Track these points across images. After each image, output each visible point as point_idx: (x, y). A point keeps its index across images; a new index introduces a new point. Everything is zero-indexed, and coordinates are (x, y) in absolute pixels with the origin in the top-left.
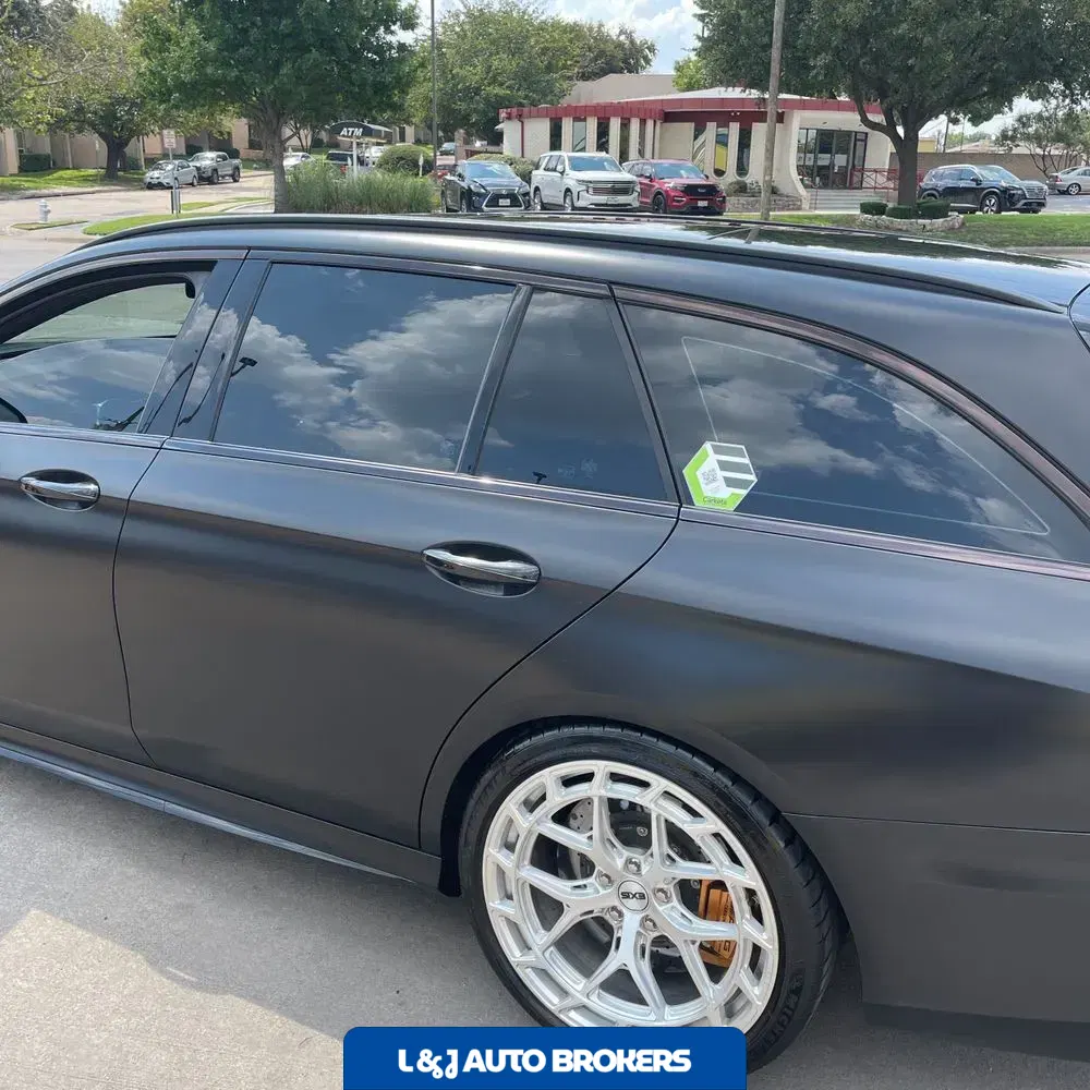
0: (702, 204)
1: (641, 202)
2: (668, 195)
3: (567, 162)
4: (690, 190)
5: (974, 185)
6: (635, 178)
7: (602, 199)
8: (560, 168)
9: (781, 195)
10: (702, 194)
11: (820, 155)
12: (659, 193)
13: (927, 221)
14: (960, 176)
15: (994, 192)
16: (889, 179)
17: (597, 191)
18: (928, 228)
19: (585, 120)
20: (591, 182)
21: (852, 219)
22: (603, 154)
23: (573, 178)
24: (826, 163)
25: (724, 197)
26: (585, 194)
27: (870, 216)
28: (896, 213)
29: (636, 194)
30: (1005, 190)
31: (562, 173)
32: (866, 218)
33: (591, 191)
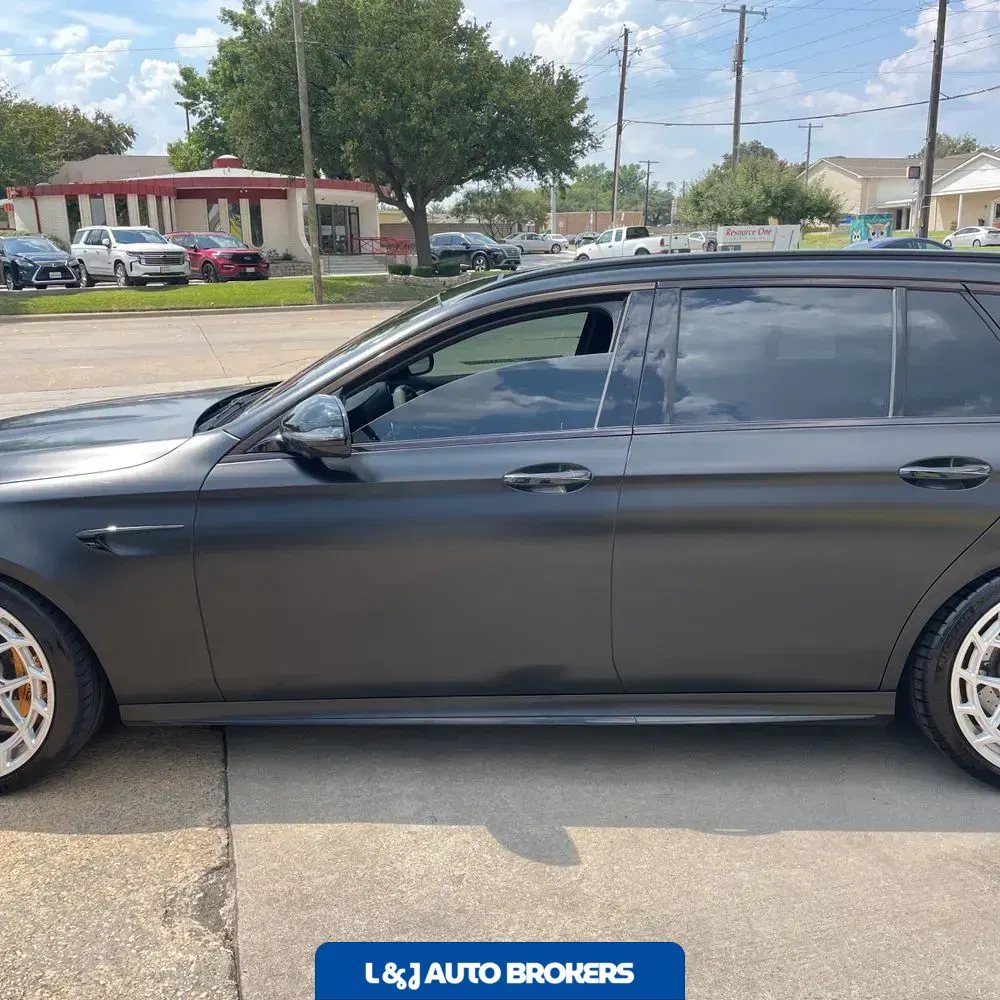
0: (250, 270)
1: (193, 271)
2: (217, 264)
3: (111, 235)
4: (237, 258)
5: (464, 248)
6: (184, 249)
7: (156, 269)
8: (105, 241)
9: (296, 262)
10: (249, 262)
11: (323, 227)
12: (207, 262)
13: (446, 279)
14: (453, 240)
15: (481, 254)
16: (382, 246)
17: (149, 262)
18: (448, 284)
19: (101, 197)
20: (141, 253)
21: (384, 278)
22: (146, 228)
23: (121, 250)
24: (329, 233)
25: (268, 264)
26: (138, 264)
27: (399, 276)
28: (419, 273)
29: (186, 263)
30: (489, 252)
31: (109, 246)
32: (396, 278)
33: (143, 261)
